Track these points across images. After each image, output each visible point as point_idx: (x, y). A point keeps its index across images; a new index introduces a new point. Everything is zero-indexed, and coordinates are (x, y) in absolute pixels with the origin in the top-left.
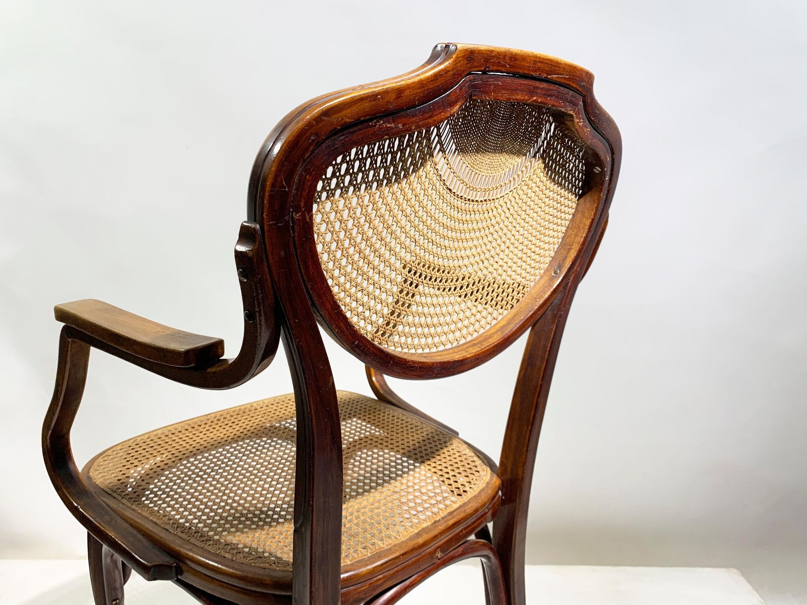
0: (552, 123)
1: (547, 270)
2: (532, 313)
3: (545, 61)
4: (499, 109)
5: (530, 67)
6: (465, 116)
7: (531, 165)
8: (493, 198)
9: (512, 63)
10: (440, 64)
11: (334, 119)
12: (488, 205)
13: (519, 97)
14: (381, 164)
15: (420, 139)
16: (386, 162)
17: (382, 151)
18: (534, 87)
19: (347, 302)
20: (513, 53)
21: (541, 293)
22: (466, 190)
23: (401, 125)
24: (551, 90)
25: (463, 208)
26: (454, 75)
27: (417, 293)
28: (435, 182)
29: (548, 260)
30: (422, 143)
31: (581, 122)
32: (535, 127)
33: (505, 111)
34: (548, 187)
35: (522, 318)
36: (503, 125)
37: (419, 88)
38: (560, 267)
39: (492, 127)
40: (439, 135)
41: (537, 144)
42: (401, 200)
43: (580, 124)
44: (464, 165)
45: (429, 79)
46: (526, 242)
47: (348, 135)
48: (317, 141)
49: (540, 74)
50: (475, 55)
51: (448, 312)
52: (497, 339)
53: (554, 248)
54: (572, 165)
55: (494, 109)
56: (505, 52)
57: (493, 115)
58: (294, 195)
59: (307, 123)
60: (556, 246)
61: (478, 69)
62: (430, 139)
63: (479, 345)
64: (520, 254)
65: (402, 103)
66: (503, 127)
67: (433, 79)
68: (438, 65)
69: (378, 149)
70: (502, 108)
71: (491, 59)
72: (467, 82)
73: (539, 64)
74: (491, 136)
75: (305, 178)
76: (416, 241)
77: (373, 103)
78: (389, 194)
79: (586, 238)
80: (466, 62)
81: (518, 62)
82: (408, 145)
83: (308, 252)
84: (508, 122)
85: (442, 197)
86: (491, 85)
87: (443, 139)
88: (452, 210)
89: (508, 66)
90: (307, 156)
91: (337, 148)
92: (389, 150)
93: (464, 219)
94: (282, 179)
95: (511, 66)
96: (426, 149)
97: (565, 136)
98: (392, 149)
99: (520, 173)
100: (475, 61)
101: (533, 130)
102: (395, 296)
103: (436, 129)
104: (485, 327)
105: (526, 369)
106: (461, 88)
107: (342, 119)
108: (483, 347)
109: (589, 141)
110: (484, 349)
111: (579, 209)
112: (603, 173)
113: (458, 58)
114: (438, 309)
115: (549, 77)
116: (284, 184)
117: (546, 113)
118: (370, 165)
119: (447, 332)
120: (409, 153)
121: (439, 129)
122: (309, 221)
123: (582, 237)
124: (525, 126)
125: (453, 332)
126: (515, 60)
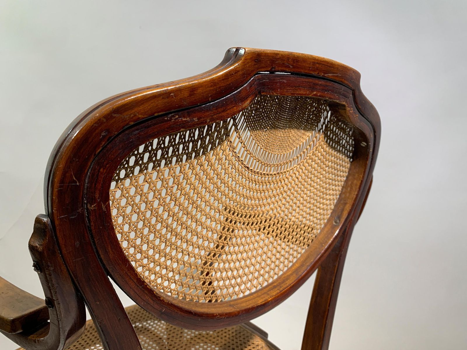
0: (329, 111)
1: (329, 220)
2: (319, 256)
3: (322, 63)
4: (286, 102)
5: (310, 67)
6: (257, 109)
7: (314, 144)
8: (284, 171)
9: (295, 64)
10: (231, 65)
11: (126, 115)
12: (281, 177)
13: (302, 92)
14: (183, 151)
15: (218, 129)
16: (188, 149)
17: (183, 140)
18: (314, 84)
19: (157, 270)
20: (296, 56)
21: (326, 239)
22: (261, 167)
23: (196, 118)
24: (327, 86)
25: (260, 181)
26: (244, 74)
27: (223, 253)
28: (234, 162)
29: (330, 212)
30: (221, 132)
31: (351, 110)
32: (316, 115)
33: (291, 104)
34: (327, 159)
35: (312, 260)
36: (290, 114)
37: (211, 86)
38: (339, 218)
39: (281, 116)
40: (235, 125)
41: (318, 128)
42: (204, 180)
43: (351, 112)
44: (259, 147)
45: (220, 78)
46: (312, 201)
47: (144, 129)
48: (108, 137)
49: (318, 73)
50: (262, 57)
51: (251, 263)
52: (293, 281)
53: (334, 203)
54: (344, 141)
55: (282, 102)
56: (288, 55)
57: (281, 107)
58: (87, 188)
59: (97, 120)
60: (335, 201)
61: (265, 69)
62: (227, 129)
63: (279, 287)
64: (308, 211)
65: (195, 100)
66: (289, 116)
67: (224, 78)
68: (229, 66)
69: (179, 138)
70: (288, 101)
71: (276, 61)
72: (256, 81)
73: (317, 65)
74: (280, 123)
75: (99, 171)
76: (220, 211)
77: (166, 100)
78: (192, 176)
79: (357, 195)
80: (253, 63)
81: (300, 63)
82: (207, 134)
83: (106, 238)
84: (293, 112)
85: (241, 174)
86: (277, 83)
87: (239, 127)
88: (251, 183)
89: (291, 67)
90: (99, 151)
91: (132, 142)
92: (190, 139)
93: (261, 189)
94: (71, 175)
95: (294, 67)
96: (225, 136)
97: (339, 120)
98: (193, 139)
99: (305, 150)
100: (262, 63)
101: (314, 117)
102: (204, 259)
103: (232, 120)
104: (283, 269)
105: (317, 297)
106: (250, 85)
107: (135, 116)
108: (281, 289)
109: (358, 124)
110: (282, 291)
111: (350, 172)
112: (368, 146)
113: (246, 59)
114: (243, 263)
115: (326, 75)
116: (75, 179)
117: (324, 104)
118: (172, 152)
119: (251, 280)
120: (209, 141)
121: (235, 120)
122: (105, 210)
123: (354, 194)
124: (308, 115)
125: (257, 278)
126: (297, 62)
